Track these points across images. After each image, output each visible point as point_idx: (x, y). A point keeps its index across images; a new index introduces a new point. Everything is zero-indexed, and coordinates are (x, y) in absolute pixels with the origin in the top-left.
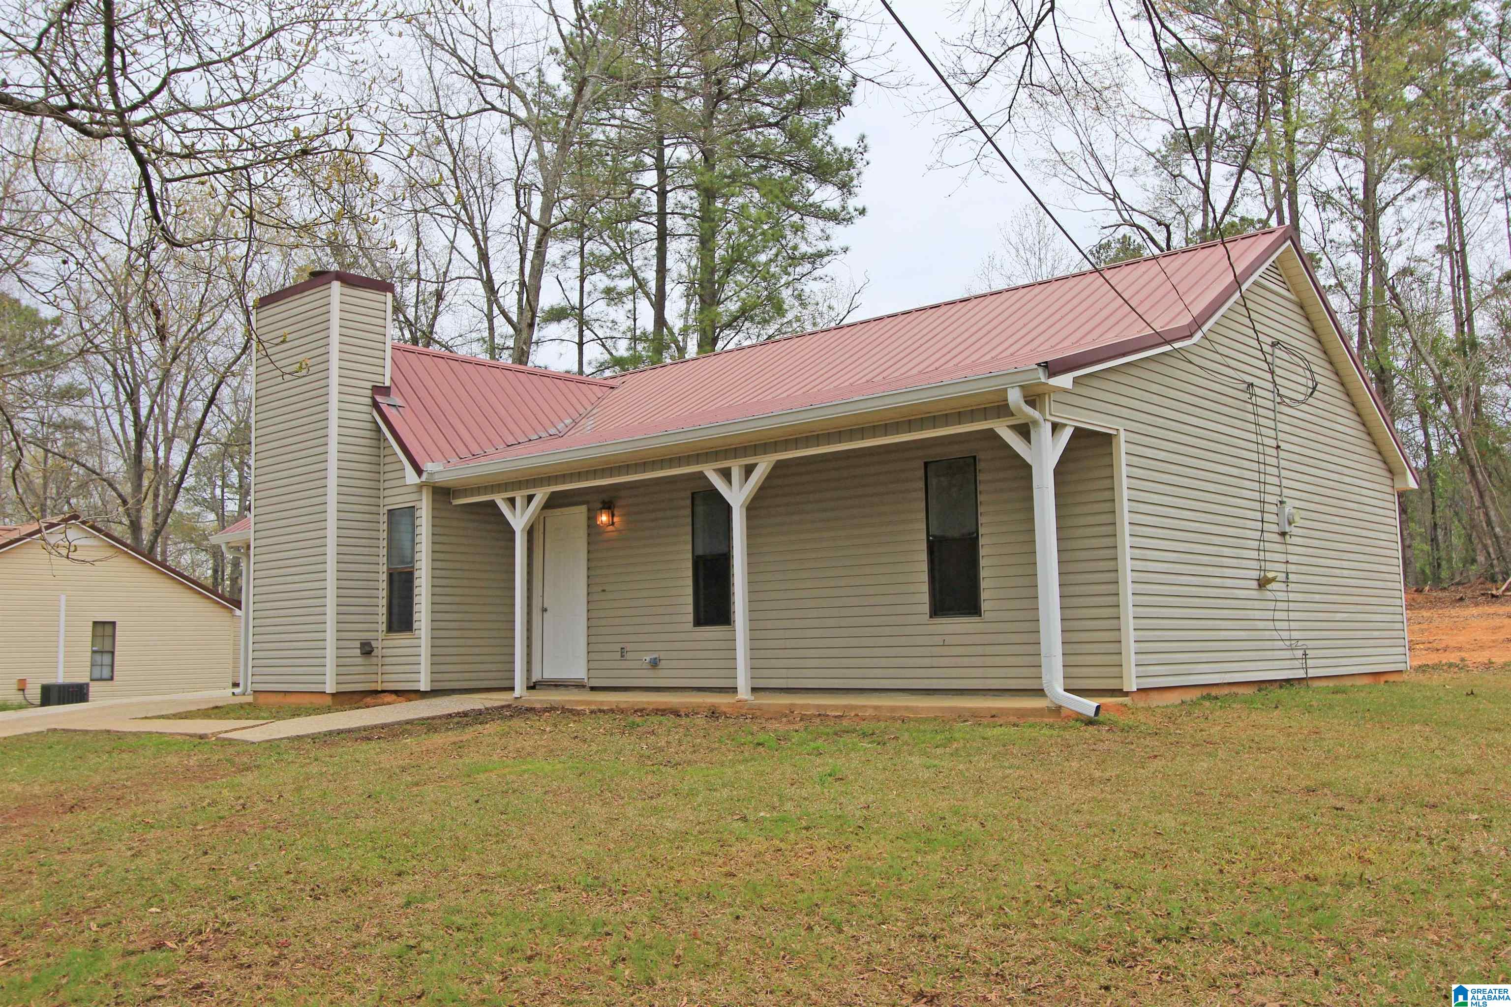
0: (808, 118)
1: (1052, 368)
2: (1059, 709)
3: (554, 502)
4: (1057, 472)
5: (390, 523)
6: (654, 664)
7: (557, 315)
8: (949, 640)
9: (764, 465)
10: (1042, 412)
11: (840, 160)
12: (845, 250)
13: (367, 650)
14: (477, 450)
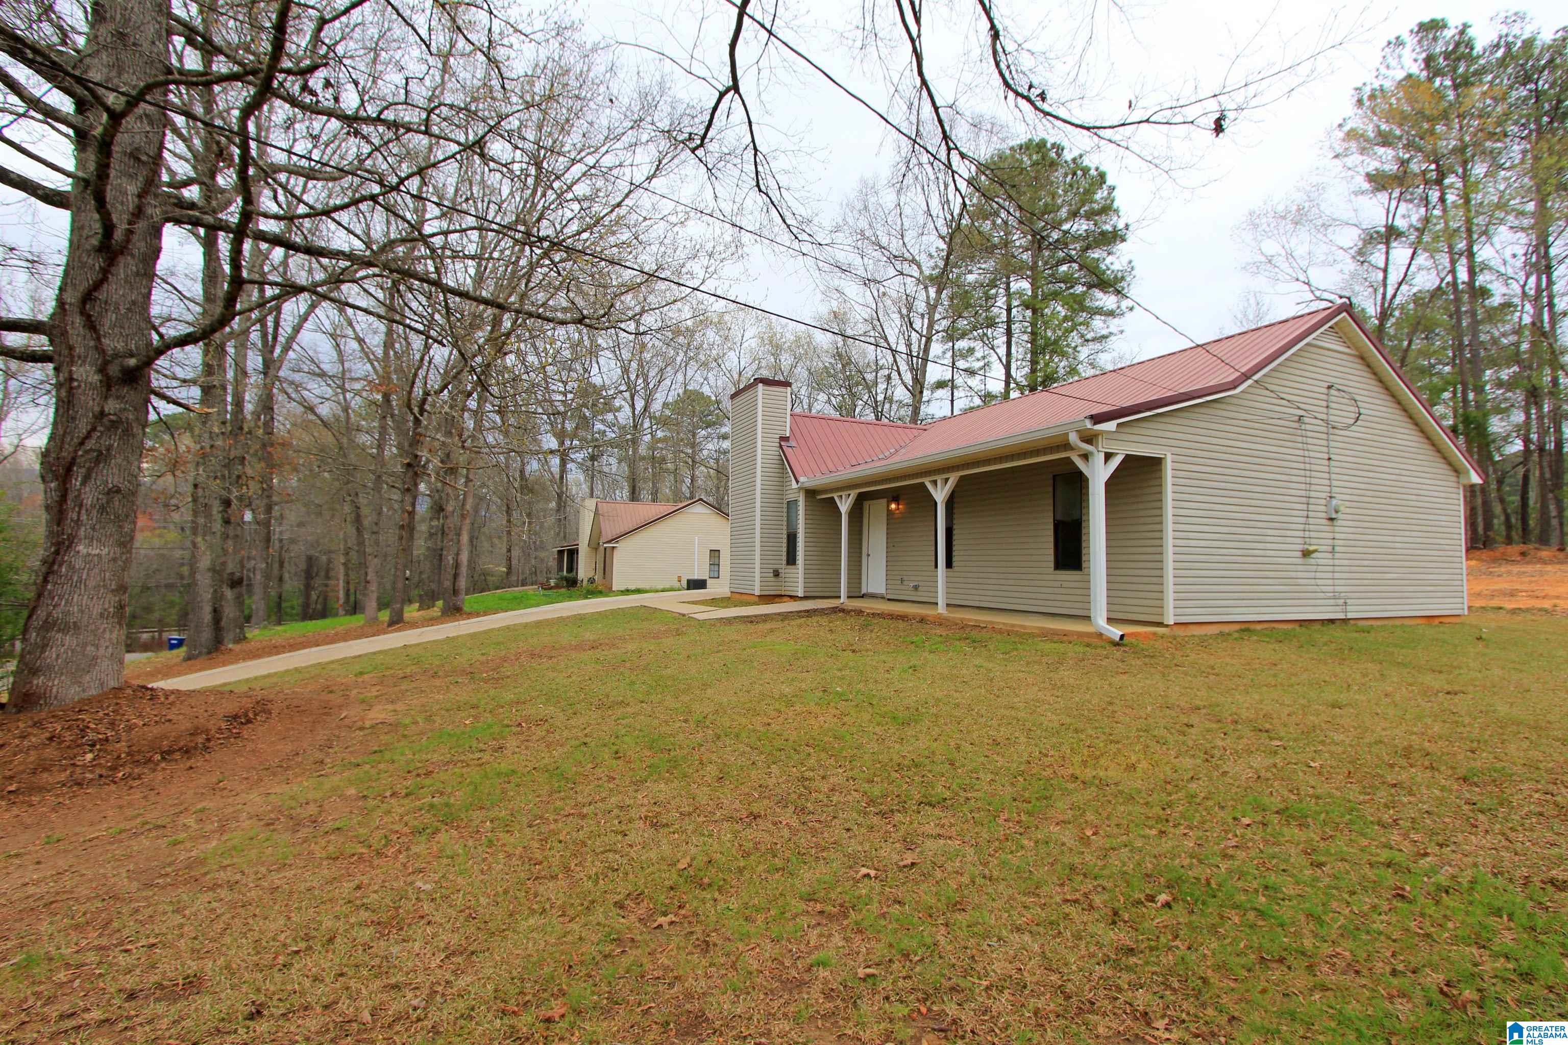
0: (1095, 254)
1: (1097, 419)
2: (1100, 635)
3: (862, 499)
4: (1108, 484)
5: (788, 508)
6: (916, 588)
7: (941, 385)
8: (1065, 584)
9: (953, 478)
10: (1097, 447)
11: (1116, 277)
12: (1122, 332)
13: (776, 574)
14: (832, 468)
